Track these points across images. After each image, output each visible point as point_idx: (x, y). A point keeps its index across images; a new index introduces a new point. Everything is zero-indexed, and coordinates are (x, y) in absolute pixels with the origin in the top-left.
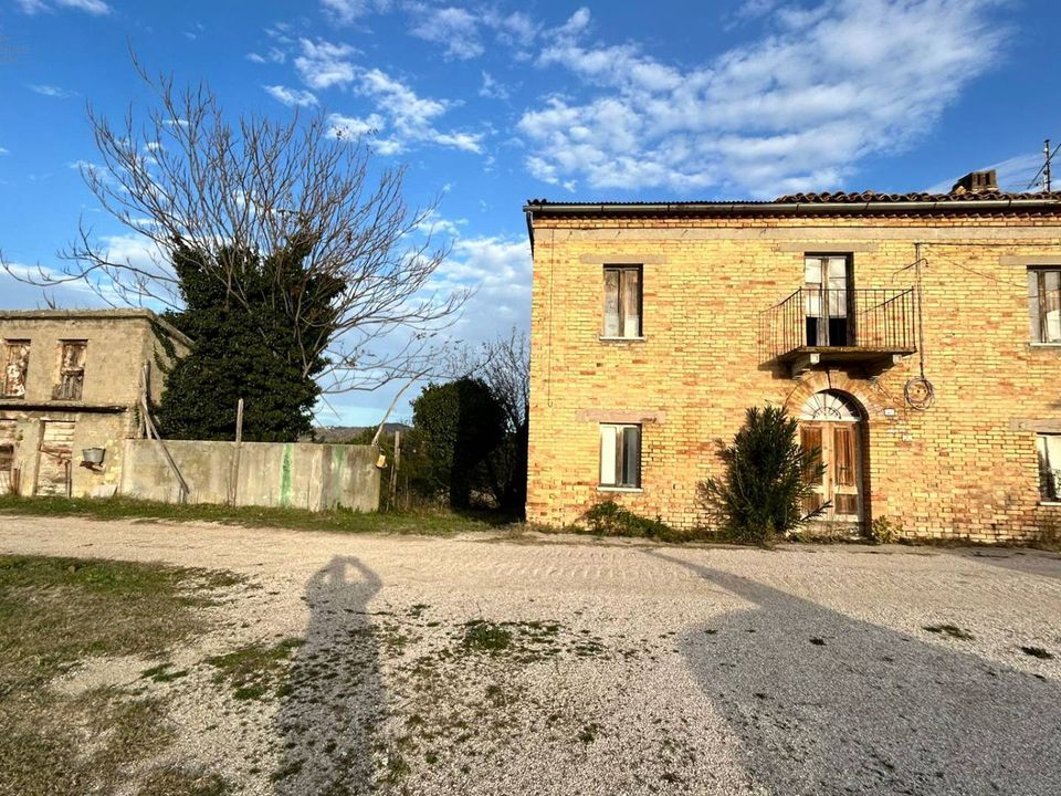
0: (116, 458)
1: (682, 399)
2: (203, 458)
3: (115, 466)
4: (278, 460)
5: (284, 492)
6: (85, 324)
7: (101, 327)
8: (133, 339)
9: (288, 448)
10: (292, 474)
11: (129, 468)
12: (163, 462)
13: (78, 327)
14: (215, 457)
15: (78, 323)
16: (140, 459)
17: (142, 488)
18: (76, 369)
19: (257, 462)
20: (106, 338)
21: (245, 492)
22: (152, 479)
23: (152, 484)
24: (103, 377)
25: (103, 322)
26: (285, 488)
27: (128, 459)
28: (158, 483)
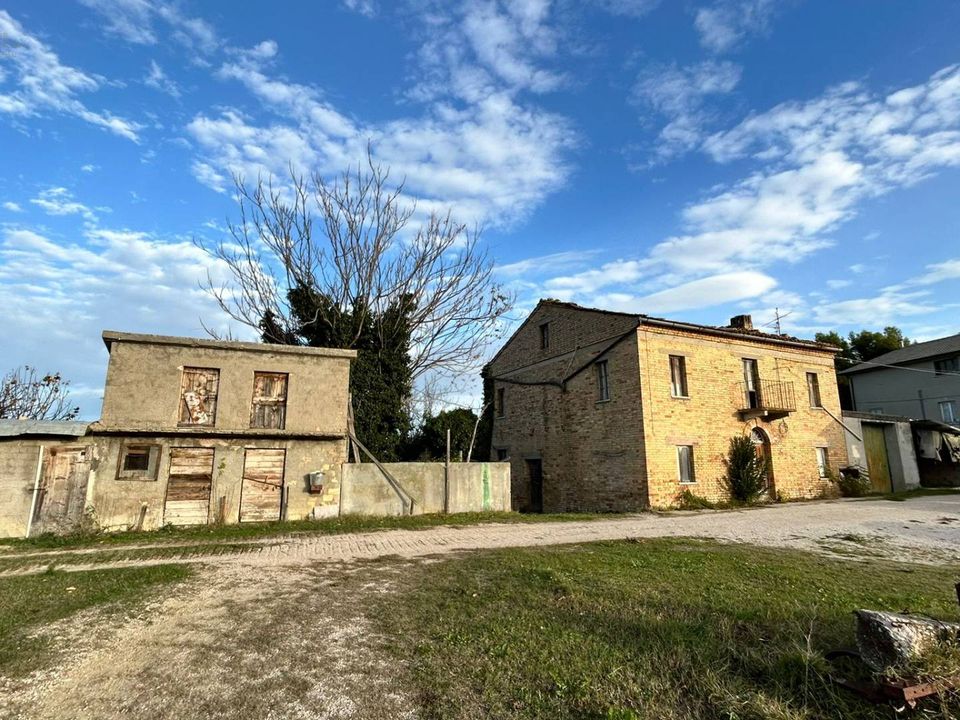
0: (334, 480)
1: (706, 432)
2: (418, 477)
3: (333, 488)
4: (479, 475)
5: (485, 499)
6: (285, 358)
7: (303, 363)
8: (340, 376)
9: (486, 466)
10: (490, 485)
11: (348, 488)
12: (381, 482)
13: (278, 360)
14: (428, 476)
15: (278, 357)
16: (359, 481)
17: (363, 505)
18: (271, 400)
19: (463, 478)
20: (310, 373)
21: (456, 502)
22: (372, 497)
23: (372, 502)
24: (309, 409)
25: (306, 359)
26: (486, 496)
27: (345, 482)
28: (378, 500)
